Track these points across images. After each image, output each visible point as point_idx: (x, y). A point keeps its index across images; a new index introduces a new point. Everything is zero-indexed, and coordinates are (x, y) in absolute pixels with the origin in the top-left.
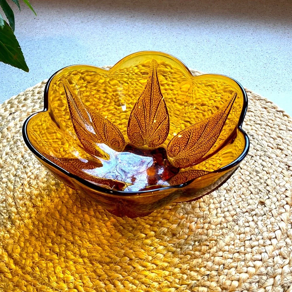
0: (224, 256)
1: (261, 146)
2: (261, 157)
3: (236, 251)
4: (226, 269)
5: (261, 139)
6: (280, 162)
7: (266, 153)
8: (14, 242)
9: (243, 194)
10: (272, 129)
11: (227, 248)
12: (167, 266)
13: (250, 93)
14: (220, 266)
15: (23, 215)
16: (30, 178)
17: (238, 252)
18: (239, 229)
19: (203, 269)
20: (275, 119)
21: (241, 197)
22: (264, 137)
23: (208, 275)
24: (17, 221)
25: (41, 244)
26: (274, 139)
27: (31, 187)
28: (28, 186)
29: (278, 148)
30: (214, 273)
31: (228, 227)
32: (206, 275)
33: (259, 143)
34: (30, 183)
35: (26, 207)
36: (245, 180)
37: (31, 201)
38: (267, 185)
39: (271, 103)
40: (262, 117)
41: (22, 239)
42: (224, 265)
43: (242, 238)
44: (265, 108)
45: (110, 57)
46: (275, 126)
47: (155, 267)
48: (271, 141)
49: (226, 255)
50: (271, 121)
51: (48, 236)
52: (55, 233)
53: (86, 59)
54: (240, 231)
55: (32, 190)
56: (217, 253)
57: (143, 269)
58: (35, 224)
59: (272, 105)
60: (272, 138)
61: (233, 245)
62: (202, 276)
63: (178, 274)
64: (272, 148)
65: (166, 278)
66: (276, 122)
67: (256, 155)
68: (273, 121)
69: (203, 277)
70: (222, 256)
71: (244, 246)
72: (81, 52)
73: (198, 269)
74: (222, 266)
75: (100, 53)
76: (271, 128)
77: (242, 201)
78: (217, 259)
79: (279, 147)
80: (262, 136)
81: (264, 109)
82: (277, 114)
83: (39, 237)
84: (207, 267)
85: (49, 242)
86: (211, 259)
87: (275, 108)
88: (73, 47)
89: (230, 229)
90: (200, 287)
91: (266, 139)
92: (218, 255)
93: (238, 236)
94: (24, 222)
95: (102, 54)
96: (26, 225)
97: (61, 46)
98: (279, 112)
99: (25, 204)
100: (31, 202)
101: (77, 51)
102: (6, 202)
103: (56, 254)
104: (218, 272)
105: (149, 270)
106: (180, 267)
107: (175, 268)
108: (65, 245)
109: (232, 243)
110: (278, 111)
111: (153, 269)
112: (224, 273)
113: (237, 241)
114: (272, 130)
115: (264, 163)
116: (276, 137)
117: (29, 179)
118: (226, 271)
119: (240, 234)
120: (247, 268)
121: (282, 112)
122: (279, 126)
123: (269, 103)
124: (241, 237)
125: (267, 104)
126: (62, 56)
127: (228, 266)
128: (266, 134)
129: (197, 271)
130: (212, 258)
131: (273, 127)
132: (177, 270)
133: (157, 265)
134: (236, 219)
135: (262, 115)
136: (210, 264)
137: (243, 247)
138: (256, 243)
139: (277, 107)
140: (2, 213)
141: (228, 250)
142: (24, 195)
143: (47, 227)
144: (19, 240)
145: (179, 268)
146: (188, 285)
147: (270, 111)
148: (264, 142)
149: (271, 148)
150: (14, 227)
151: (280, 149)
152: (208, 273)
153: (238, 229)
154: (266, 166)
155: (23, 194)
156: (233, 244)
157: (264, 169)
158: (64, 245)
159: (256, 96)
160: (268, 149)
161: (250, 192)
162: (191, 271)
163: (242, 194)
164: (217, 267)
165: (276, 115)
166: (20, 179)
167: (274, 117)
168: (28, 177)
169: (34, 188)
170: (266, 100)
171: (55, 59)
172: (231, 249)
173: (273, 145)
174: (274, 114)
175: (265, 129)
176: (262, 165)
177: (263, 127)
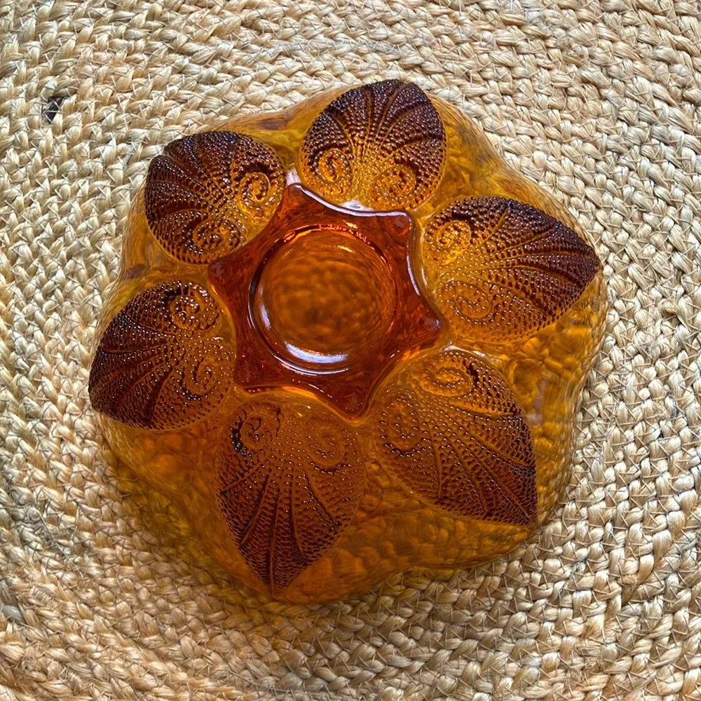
0: (609, 500)
1: (637, 101)
2: (644, 149)
3: (633, 477)
4: (619, 531)
6: (696, 154)
7: (656, 128)
9: (617, 296)
10: (657, 18)
11: (610, 474)
14: (604, 526)
17: (638, 478)
18: (630, 415)
19: (570, 546)
23: (585, 559)
24: (107, 550)
26: (669, 64)
29: (684, 99)
30: (596, 550)
31: (602, 415)
32: (581, 561)
37: (109, 484)
38: (675, 250)
42: (613, 521)
43: (641, 438)
48: (662, 77)
49: (612, 493)
54: (631, 419)
56: (592, 496)
57: (442, 587)
60: (663, 61)
61: (624, 460)
62: (573, 566)
64: (669, 104)
65: (496, 594)
67: (629, 148)
69: (575, 567)
70: (604, 500)
71: (649, 456)
73: (559, 550)
74: (609, 526)
76: (653, 14)
77: (620, 319)
78: (595, 511)
79: (688, 93)
84: (578, 540)
86: (582, 516)
89: (608, 420)
90: (575, 595)
91: (648, 70)
92: (595, 500)
93: (630, 434)
99: (101, 498)
100: (112, 485)
102: (49, 504)
104: (604, 545)
107: (510, 562)
109: (620, 455)
112: (617, 544)
114: (657, 25)
115: (655, 170)
116: (674, 53)
118: (621, 536)
119: (633, 426)
120: (665, 515)
124: (637, 435)
127: (624, 522)
129: (559, 557)
130: (584, 511)
134: (617, 384)
136: (582, 526)
137: (647, 460)
138: (675, 442)
140: (61, 541)
141: (614, 479)
144: (138, 599)
145: (519, 561)
146: (550, 597)
148: (643, 84)
149: (665, 105)
150: (109, 571)
151: (691, 101)
152: (582, 553)
153: (626, 416)
154: (663, 180)
155: (81, 471)
156: (622, 458)
157: (659, 191)
161: (635, 287)
162: (545, 560)
163: (614, 297)
164: (599, 532)
166: (46, 425)
173: (668, 90)
175: (637, 26)
176: (651, 178)
177: (628, 21)
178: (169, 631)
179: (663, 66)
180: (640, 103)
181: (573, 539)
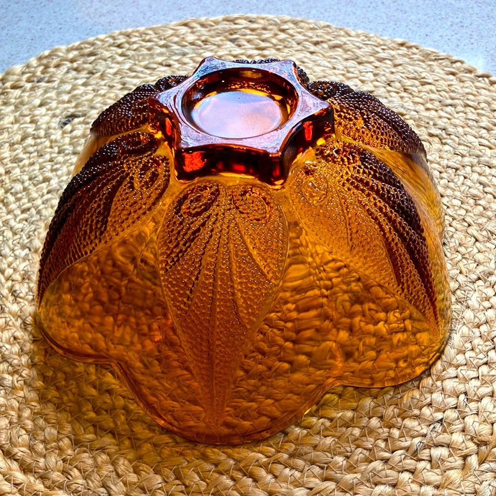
0: (461, 376)
1: (467, 146)
2: (474, 168)
3: (481, 362)
4: (472, 401)
5: (463, 134)
7: (482, 159)
8: (11, 423)
9: (460, 245)
10: (478, 111)
11: (460, 358)
12: (353, 417)
13: (417, 49)
14: (458, 397)
15: (16, 362)
16: (13, 281)
17: (486, 363)
18: (475, 317)
19: (426, 411)
20: (478, 92)
21: (457, 251)
22: (467, 129)
23: (441, 420)
24: (6, 376)
25: (72, 416)
26: (488, 130)
27: (19, 299)
28: (11, 298)
30: (452, 414)
32: (438, 422)
33: (462, 142)
34: (15, 291)
35: (19, 343)
36: (456, 216)
37: (26, 329)
39: (462, 62)
40: (453, 91)
41: (27, 413)
42: (466, 393)
43: (486, 334)
44: (453, 74)
45: (124, 14)
46: (483, 105)
47: (328, 424)
48: (484, 135)
49: (463, 372)
50: (471, 97)
51: (82, 397)
52: (95, 388)
53: (75, 24)
54: (477, 320)
55: (23, 304)
56: (445, 372)
57: (305, 432)
58: (48, 377)
59: (466, 66)
60: (484, 128)
61: (472, 350)
62: (430, 425)
63: (380, 431)
64: (490, 148)
65: (357, 442)
66: (482, 98)
67: (463, 166)
68: (474, 95)
69: (432, 427)
70: (456, 377)
71: (494, 348)
72: (62, 11)
73: (416, 412)
74: (462, 397)
75: (101, 10)
76: (475, 109)
77: (463, 258)
78: (449, 384)
80: (463, 127)
81: (451, 77)
82: (479, 81)
83: (63, 403)
84: (434, 405)
85: (88, 410)
86: (437, 387)
87: (470, 72)
88: (43, 4)
89: (457, 319)
90: (432, 449)
91: (474, 132)
92: (448, 376)
93: (476, 330)
94: (21, 376)
95: (105, 11)
96: (28, 381)
97: (16, 6)
98: (481, 79)
99: (15, 338)
100: (28, 331)
101: (52, 11)
103: (110, 432)
104: (459, 411)
105: (318, 433)
106: (380, 415)
107: (370, 418)
108: (124, 409)
109: (468, 345)
110: (479, 77)
111: (326, 429)
112: (471, 410)
113: (477, 341)
114: (478, 114)
115: (483, 179)
116: (490, 126)
117: (10, 283)
118: (473, 405)
119: (478, 326)
121: (488, 77)
122: (489, 104)
123: (458, 64)
124: (482, 332)
125: (454, 65)
126: (24, 24)
127: (475, 394)
128: (471, 123)
129: (417, 417)
130: (439, 383)
131: (479, 107)
132: (375, 422)
133: (331, 420)
134: (463, 296)
135: (453, 89)
136: (437, 397)
137: (494, 351)
139: (475, 70)
141: (465, 363)
142: (8, 319)
143: (75, 380)
144: (19, 417)
145: (379, 417)
146: (407, 449)
147: (464, 79)
148: (471, 138)
149: (487, 149)
152: (439, 416)
153: (472, 317)
154: (490, 183)
155: (6, 318)
156: (470, 348)
157: (488, 189)
158: (123, 411)
159: (429, 52)
160: (483, 151)
161: (473, 240)
162: (403, 419)
163: (458, 245)
164: (452, 401)
165: (478, 84)
167: (474, 89)
168: (7, 279)
169: (26, 300)
170: (450, 58)
171: (11, 32)
172: (471, 359)
173: (489, 141)
174: (473, 83)
175: (465, 113)
176: (481, 183)
177: (459, 110)
178: (40, 447)
179: (484, 131)
180: (470, 147)
181: (430, 405)
